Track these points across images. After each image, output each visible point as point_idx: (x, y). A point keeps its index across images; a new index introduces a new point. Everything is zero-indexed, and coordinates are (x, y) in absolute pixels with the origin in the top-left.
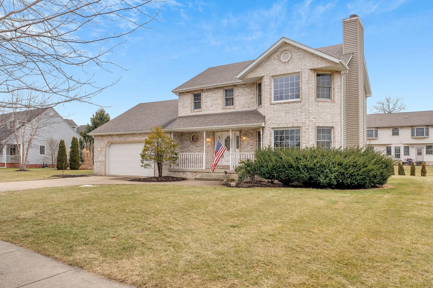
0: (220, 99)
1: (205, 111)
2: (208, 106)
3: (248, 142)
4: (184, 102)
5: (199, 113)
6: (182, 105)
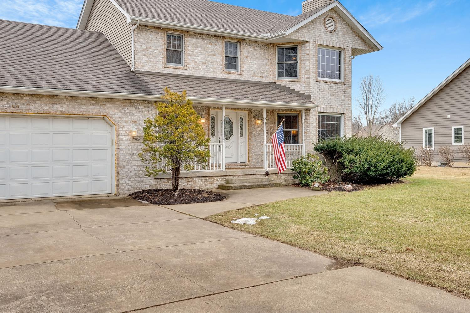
0: (219, 56)
1: (193, 70)
2: (198, 62)
3: (261, 127)
4: (148, 45)
5: (181, 71)
6: (144, 50)
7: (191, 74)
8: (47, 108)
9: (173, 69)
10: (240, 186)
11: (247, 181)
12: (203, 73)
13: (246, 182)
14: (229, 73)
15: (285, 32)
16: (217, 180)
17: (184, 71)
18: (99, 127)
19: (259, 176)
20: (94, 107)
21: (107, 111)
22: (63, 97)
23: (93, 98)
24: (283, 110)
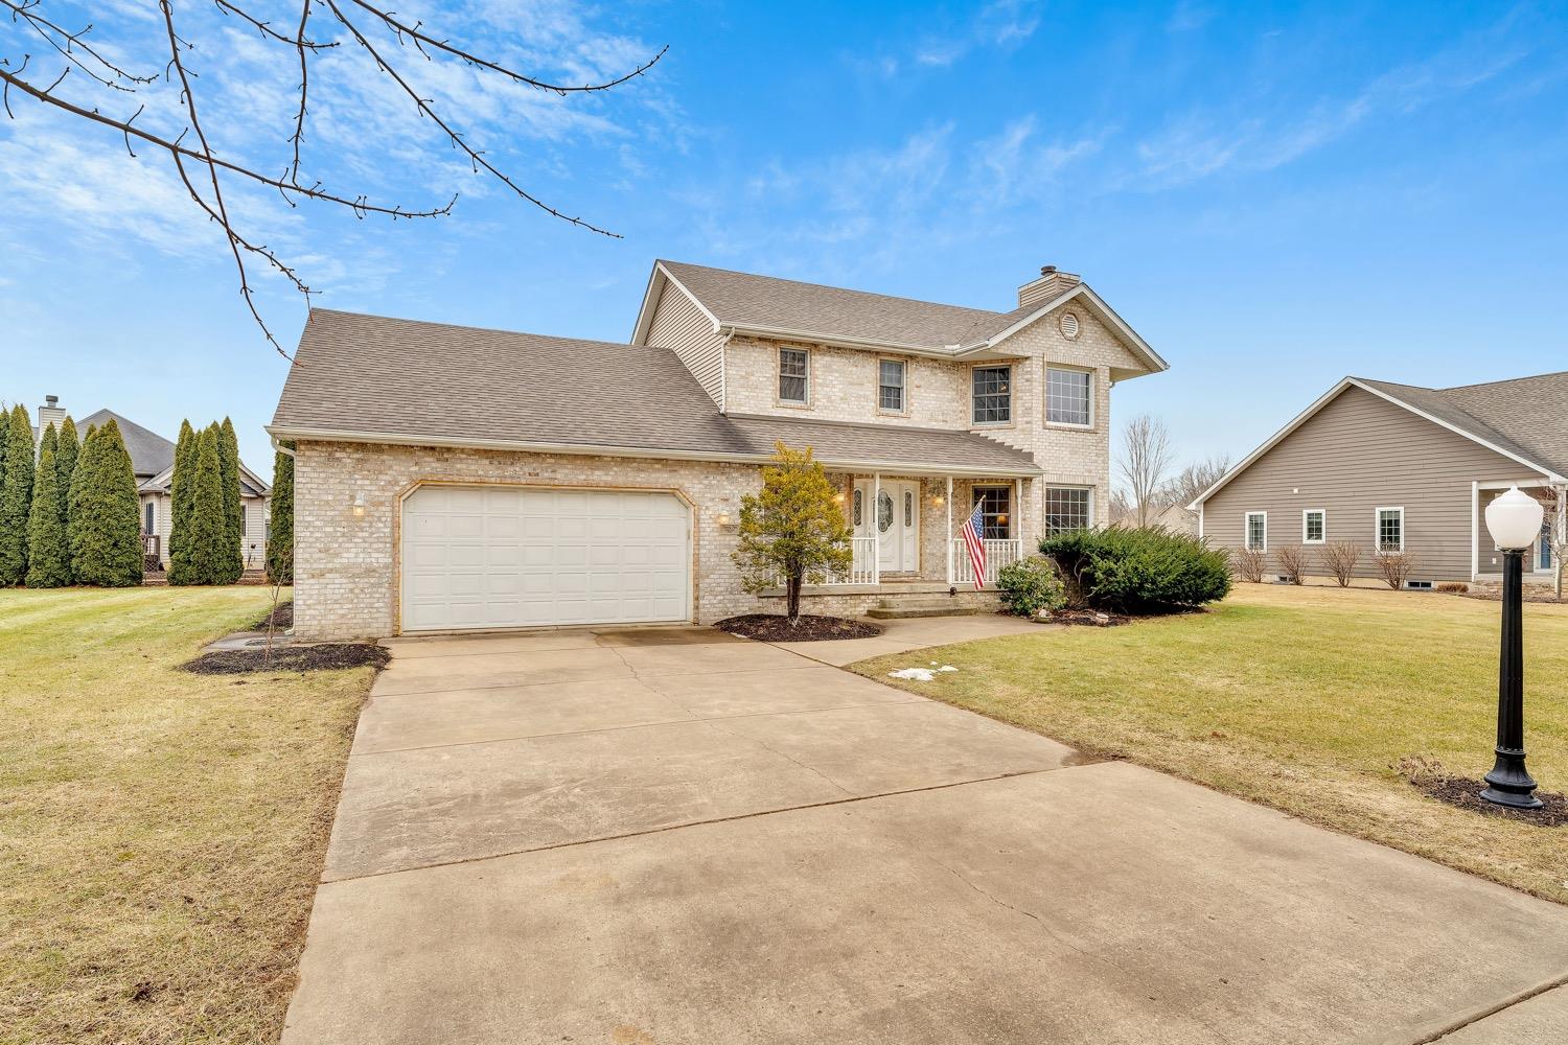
0: (871, 385)
1: (824, 411)
3: (943, 510)
4: (749, 370)
5: (805, 412)
6: (742, 377)
7: (821, 418)
8: (583, 477)
9: (790, 409)
10: (906, 613)
11: (917, 603)
12: (841, 416)
13: (915, 606)
14: (887, 415)
15: (987, 342)
16: (864, 601)
17: (809, 413)
18: (666, 509)
19: (938, 596)
20: (658, 475)
21: (681, 482)
22: (610, 459)
23: (658, 460)
24: (983, 480)
